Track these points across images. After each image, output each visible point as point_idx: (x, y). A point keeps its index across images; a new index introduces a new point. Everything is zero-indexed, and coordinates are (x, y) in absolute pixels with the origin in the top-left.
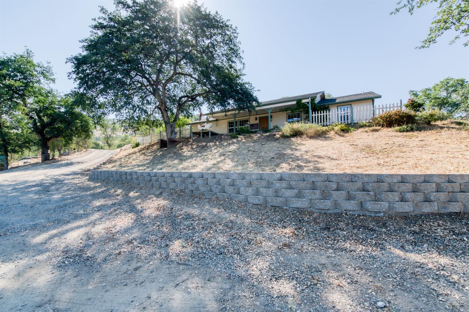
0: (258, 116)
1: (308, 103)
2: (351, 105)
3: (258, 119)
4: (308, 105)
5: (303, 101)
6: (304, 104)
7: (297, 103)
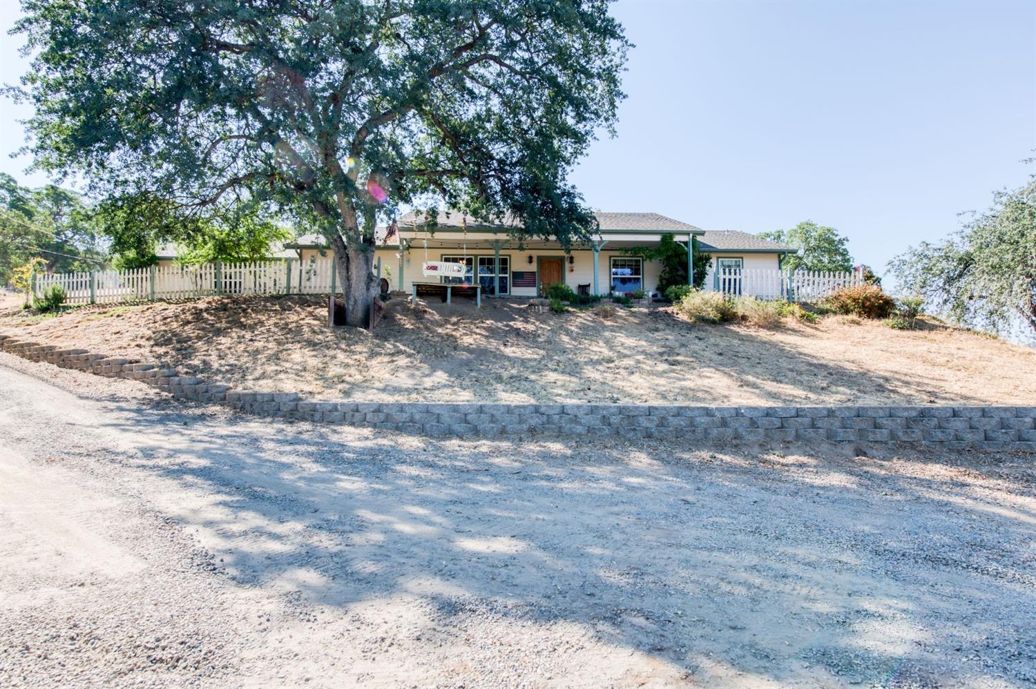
0: (535, 254)
1: (686, 243)
2: (742, 258)
3: (535, 259)
4: (686, 248)
5: (677, 238)
6: (677, 245)
7: (662, 239)
